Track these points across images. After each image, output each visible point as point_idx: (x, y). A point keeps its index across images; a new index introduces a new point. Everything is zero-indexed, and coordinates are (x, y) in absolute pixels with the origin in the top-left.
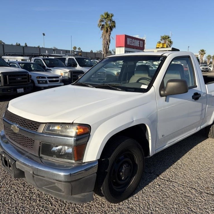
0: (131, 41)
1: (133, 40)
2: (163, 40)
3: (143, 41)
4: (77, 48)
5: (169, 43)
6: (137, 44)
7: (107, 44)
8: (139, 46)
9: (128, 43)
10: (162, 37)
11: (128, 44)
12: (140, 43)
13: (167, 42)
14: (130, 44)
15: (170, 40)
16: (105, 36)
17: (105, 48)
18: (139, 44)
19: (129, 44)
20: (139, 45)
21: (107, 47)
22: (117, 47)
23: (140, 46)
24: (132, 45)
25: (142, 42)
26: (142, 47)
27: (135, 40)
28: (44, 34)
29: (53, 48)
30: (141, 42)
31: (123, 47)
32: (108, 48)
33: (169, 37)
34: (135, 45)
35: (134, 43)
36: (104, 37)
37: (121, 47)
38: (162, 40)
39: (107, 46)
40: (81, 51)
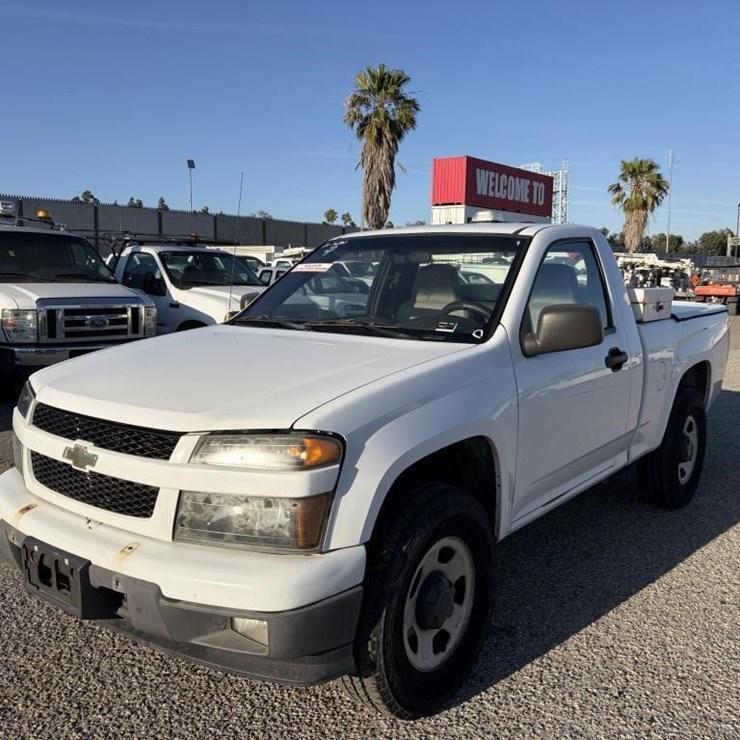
0: (494, 179)
1: (504, 177)
2: (629, 179)
3: (548, 181)
4: (340, 215)
5: (654, 190)
6: (519, 191)
7: (382, 189)
8: (527, 200)
9: (482, 188)
10: (625, 166)
11: (479, 192)
12: (531, 187)
13: (646, 185)
14: (491, 194)
15: (659, 176)
16: (372, 158)
17: (371, 208)
18: (527, 191)
19: (485, 193)
20: (530, 195)
21: (381, 204)
22: (437, 205)
23: (535, 202)
24: (497, 195)
25: (542, 185)
26: (541, 203)
27: (511, 178)
28: (191, 164)
29: (258, 216)
30: (535, 184)
31: (459, 204)
32: (387, 206)
33: (651, 167)
34: (511, 198)
35: (506, 187)
36: (368, 164)
37: (453, 204)
38: (626, 180)
39: (381, 199)
40: (352, 224)
